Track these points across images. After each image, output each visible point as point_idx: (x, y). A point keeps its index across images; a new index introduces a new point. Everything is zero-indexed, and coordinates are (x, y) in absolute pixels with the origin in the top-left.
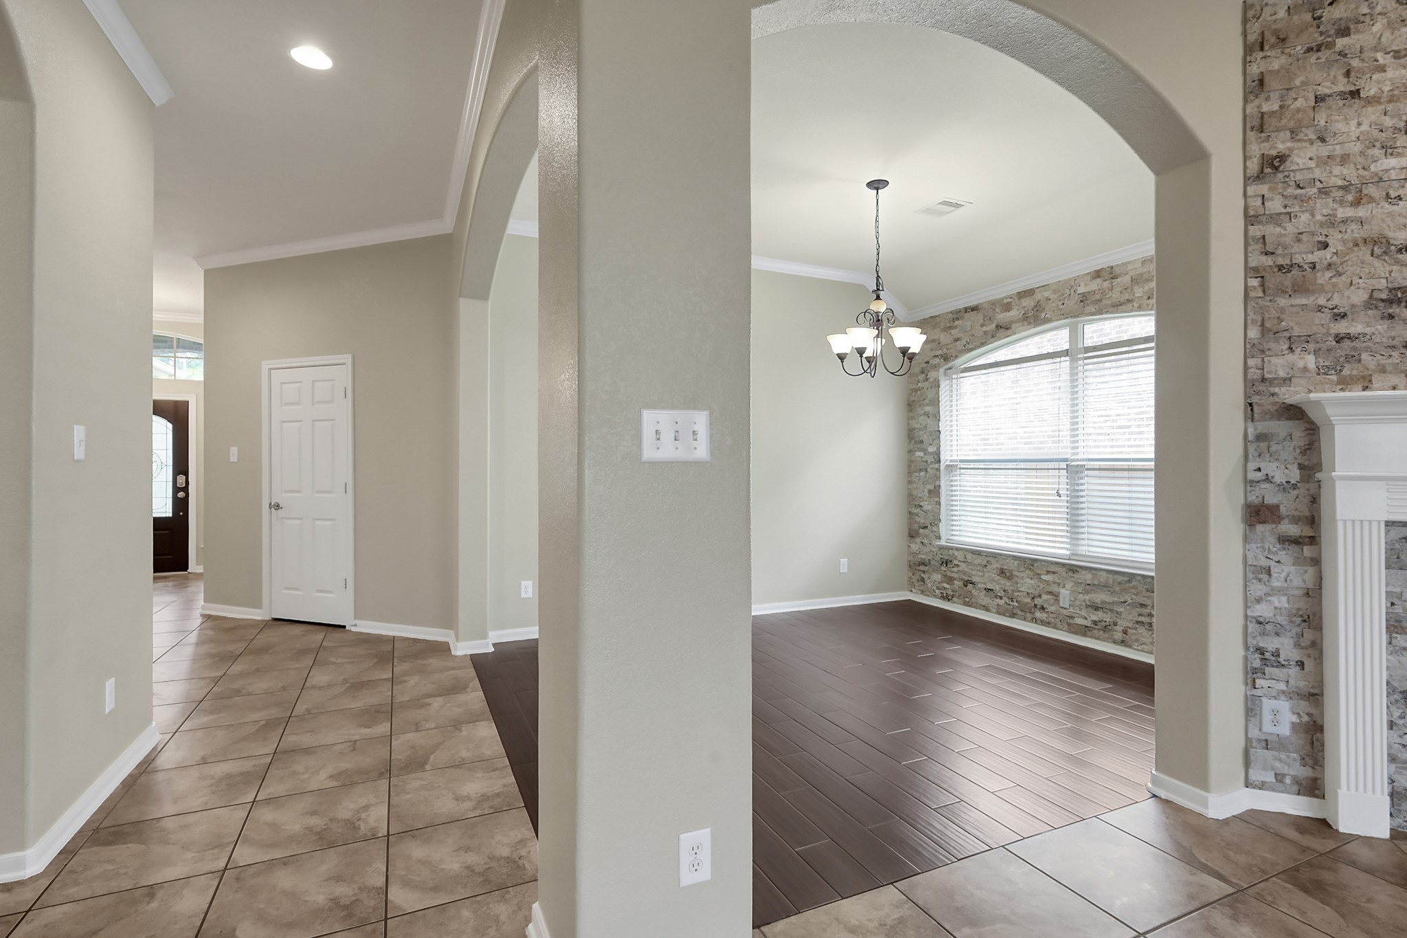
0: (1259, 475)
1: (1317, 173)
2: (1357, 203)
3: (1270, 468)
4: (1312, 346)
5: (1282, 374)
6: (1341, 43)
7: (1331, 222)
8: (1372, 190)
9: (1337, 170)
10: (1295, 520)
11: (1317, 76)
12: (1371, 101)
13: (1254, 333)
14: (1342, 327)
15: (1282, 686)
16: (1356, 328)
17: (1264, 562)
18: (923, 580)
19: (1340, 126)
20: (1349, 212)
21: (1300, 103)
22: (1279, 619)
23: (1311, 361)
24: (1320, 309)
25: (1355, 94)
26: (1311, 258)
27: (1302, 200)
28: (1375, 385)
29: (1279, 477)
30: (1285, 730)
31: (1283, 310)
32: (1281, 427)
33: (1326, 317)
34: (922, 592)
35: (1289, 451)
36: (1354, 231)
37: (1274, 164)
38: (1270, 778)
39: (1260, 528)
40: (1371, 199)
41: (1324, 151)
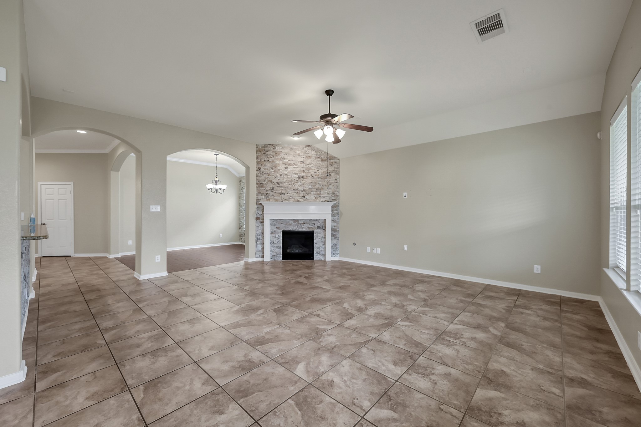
0: (258, 213)
1: (264, 171)
2: (269, 175)
3: (259, 212)
4: (264, 195)
5: (260, 199)
6: (267, 153)
7: (266, 178)
8: (270, 174)
9: (267, 171)
10: (261, 219)
11: (264, 157)
12: (270, 162)
13: (257, 193)
14: (267, 192)
15: (260, 243)
16: (268, 193)
17: (258, 225)
18: (241, 239)
19: (267, 165)
20: (267, 177)
21: (262, 161)
22: (260, 233)
23: (263, 197)
24: (264, 190)
25: (268, 160)
26: (263, 183)
27: (263, 174)
28: (270, 201)
29: (260, 214)
30: (260, 249)
31: (260, 189)
32: (260, 206)
33: (265, 191)
34: (241, 242)
35: (261, 210)
36: (268, 179)
37: (259, 169)
38: (258, 256)
39: (258, 220)
40: (270, 175)
41: (265, 168)
